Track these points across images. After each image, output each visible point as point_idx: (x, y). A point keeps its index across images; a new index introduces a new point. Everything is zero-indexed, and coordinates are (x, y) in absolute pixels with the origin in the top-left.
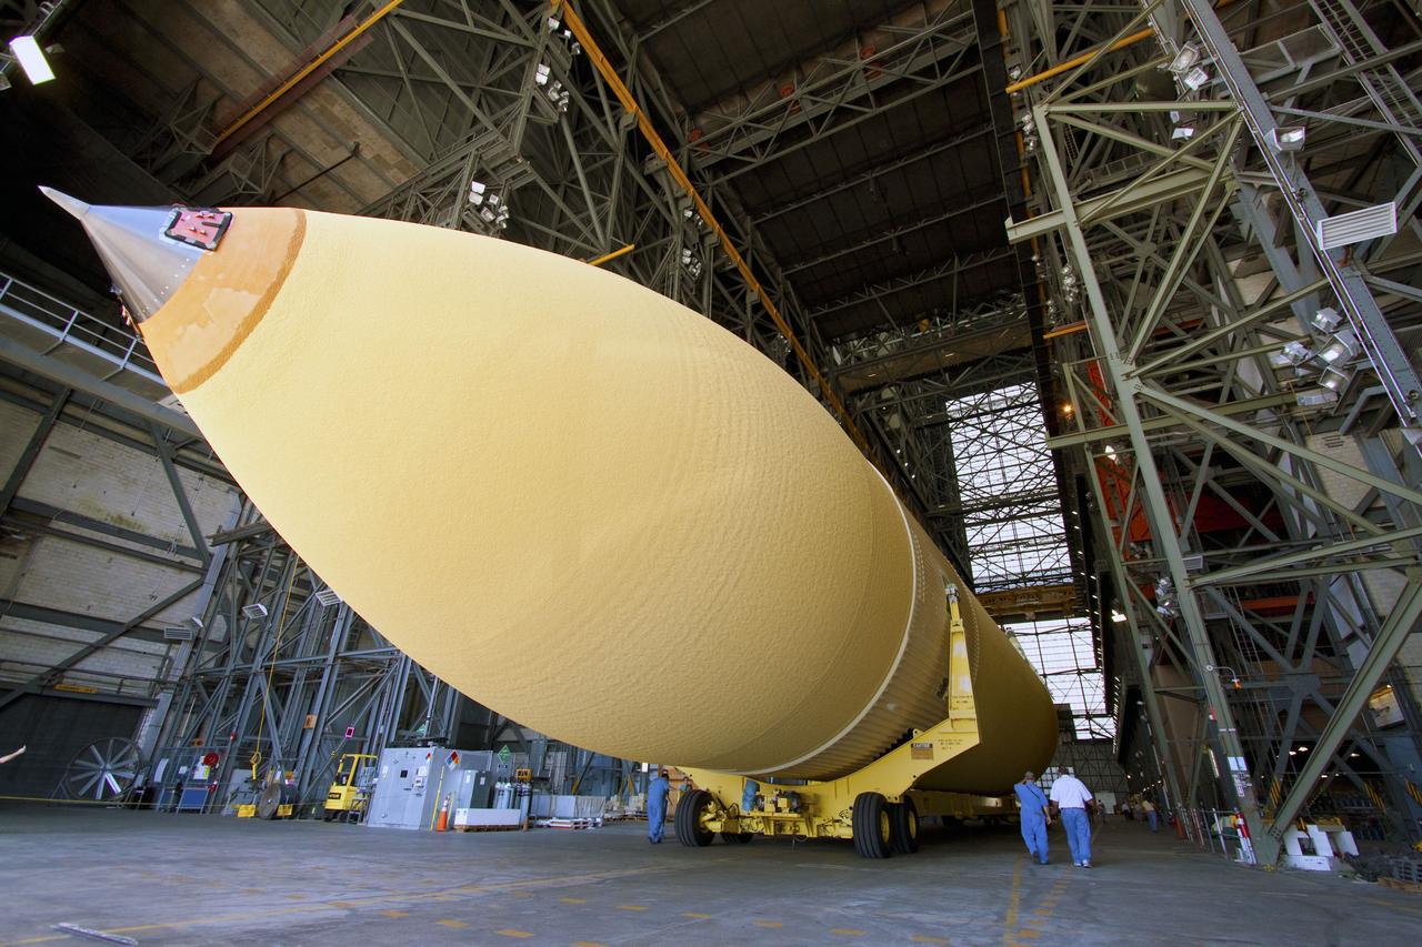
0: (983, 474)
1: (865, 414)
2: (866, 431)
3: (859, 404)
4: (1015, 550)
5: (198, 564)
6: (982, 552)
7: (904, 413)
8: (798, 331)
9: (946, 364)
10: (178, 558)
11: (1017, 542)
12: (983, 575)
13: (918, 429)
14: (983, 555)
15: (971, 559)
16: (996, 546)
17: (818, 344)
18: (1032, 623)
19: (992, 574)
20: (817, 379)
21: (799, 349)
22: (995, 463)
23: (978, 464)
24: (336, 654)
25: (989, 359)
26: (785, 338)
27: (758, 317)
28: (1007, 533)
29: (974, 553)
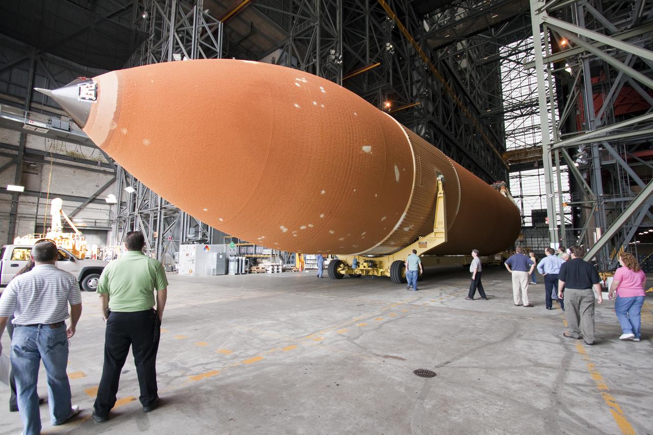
0: (518, 90)
1: (443, 61)
2: (444, 72)
3: (440, 55)
4: (531, 132)
5: (112, 170)
6: (513, 134)
7: (470, 57)
8: (400, 14)
9: (493, 22)
10: (103, 169)
11: (533, 127)
12: (511, 147)
13: (478, 66)
14: (513, 136)
15: (506, 138)
16: (521, 130)
17: (414, 21)
18: (537, 170)
19: (517, 145)
20: (412, 43)
21: (400, 24)
22: (526, 82)
23: (515, 84)
24: (161, 206)
25: (520, 15)
26: (391, 19)
27: (373, 7)
28: (528, 122)
29: (508, 135)
